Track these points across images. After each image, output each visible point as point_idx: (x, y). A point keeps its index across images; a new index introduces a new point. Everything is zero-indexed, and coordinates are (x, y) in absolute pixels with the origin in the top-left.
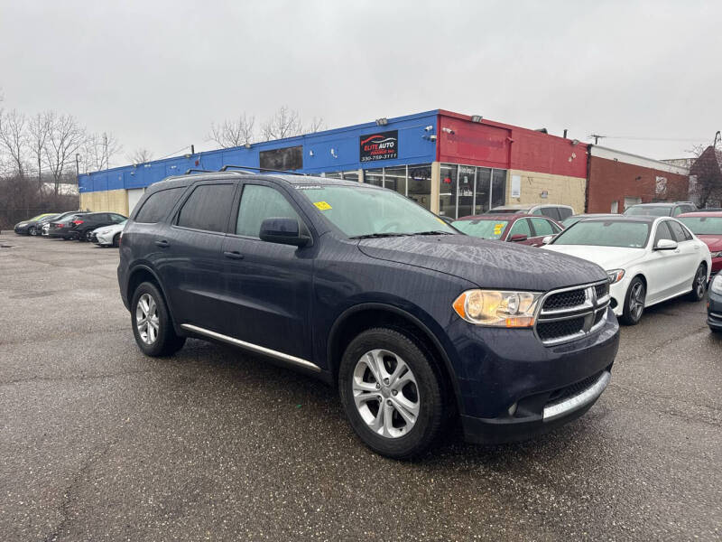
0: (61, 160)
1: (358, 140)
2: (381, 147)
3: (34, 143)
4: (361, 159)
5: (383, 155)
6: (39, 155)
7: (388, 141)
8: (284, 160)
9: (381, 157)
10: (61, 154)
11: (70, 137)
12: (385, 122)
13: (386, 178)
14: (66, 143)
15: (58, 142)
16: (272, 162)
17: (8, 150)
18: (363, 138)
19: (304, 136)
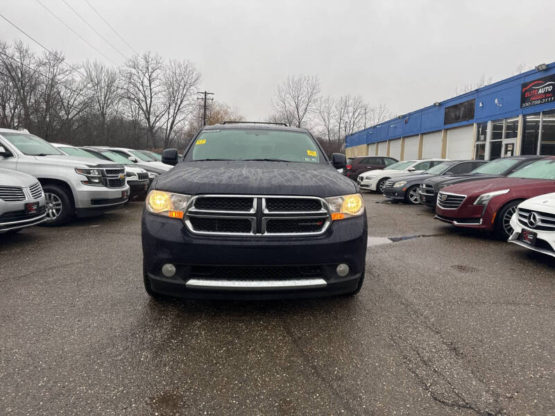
0: (352, 126)
1: (520, 87)
2: (540, 92)
3: (338, 117)
4: (522, 105)
5: (541, 100)
6: (340, 124)
7: (548, 85)
8: (462, 112)
9: (539, 102)
10: (352, 122)
11: (359, 111)
12: (544, 68)
13: (544, 122)
14: (356, 115)
15: (351, 114)
16: (453, 115)
17: (323, 123)
18: (524, 85)
19: (476, 90)
